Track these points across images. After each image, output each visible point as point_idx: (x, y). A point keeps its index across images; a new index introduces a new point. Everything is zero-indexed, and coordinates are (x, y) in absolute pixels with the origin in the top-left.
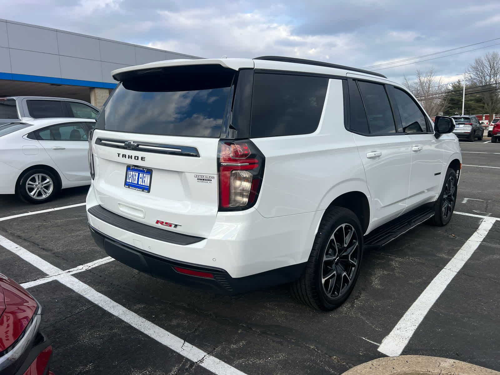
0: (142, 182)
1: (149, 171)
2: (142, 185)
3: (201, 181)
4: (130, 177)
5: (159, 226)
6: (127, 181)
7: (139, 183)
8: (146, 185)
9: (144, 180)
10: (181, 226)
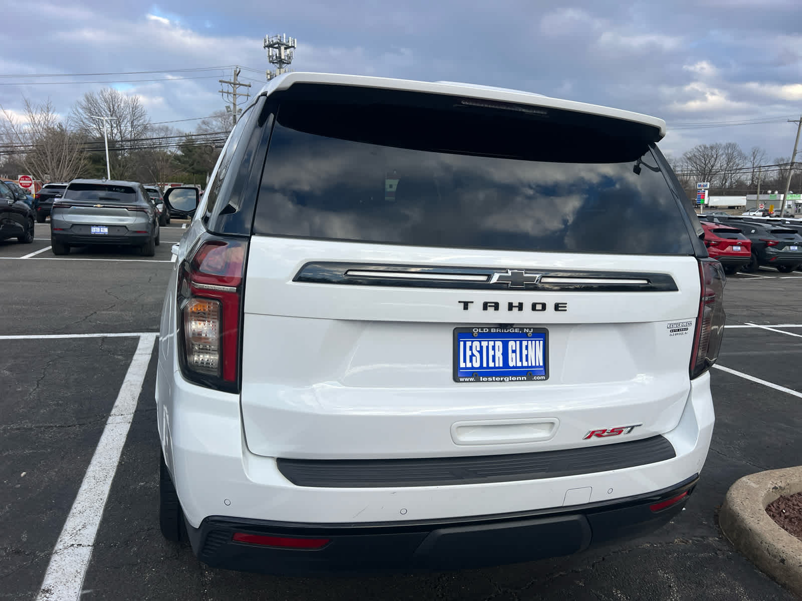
0: (521, 360)
1: (541, 333)
2: (522, 367)
3: (675, 333)
4: (473, 355)
5: (595, 441)
6: (462, 365)
7: (511, 364)
8: (534, 365)
9: (527, 356)
10: (640, 425)
